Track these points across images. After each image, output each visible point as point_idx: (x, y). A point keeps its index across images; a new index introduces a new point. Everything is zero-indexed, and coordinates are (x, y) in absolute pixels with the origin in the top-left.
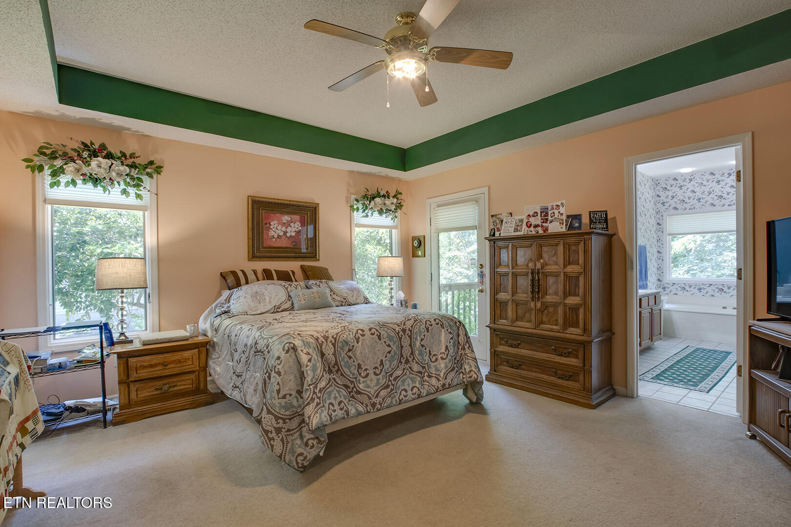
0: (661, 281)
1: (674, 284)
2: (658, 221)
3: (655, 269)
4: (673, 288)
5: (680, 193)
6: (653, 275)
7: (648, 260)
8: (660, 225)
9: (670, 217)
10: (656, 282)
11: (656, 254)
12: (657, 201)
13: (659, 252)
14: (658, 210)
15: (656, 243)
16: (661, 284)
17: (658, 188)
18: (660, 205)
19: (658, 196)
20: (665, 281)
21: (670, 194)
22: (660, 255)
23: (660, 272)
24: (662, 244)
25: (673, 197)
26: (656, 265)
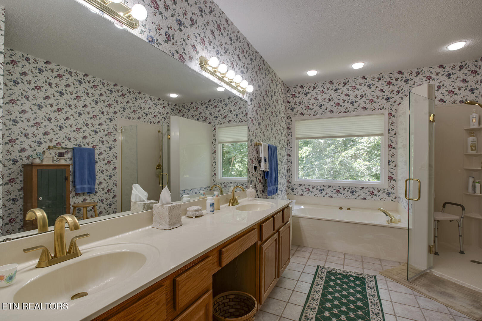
0: (290, 183)
1: (301, 185)
2: (288, 126)
3: (285, 171)
4: (299, 189)
5: (306, 99)
6: (284, 177)
7: (279, 162)
8: (290, 129)
9: (298, 122)
10: (286, 183)
11: (286, 156)
12: (287, 107)
13: (289, 155)
14: (288, 115)
15: (286, 146)
16: (290, 186)
17: (288, 94)
18: (290, 111)
19: (288, 102)
20: (293, 183)
21: (298, 100)
22: (290, 158)
23: (289, 174)
24: (292, 147)
25: (300, 103)
26: (286, 168)
